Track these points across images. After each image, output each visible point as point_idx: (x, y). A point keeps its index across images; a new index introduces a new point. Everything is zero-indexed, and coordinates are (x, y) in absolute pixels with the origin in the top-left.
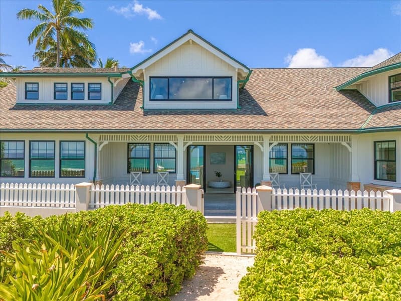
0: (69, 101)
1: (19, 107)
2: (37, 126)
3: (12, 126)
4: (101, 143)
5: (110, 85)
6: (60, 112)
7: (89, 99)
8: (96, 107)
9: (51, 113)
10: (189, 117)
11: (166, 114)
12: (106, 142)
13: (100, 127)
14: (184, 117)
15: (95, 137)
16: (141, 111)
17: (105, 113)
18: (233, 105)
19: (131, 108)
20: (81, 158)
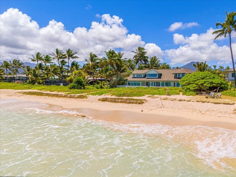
1: (133, 78)
2: (135, 80)
3: (132, 80)
6: (137, 78)
7: (141, 76)
10: (151, 79)
11: (149, 78)
12: (142, 82)
13: (141, 80)
16: (146, 78)
17: (142, 78)
18: (157, 77)
19: (145, 78)
20: (140, 84)
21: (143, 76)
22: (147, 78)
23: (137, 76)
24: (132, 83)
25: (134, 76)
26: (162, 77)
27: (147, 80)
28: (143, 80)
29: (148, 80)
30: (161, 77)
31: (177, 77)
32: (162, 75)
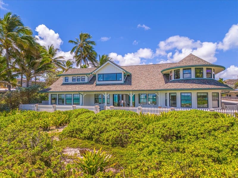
0: (76, 82)
1: (63, 84)
2: (67, 90)
3: (61, 90)
4: (84, 95)
5: (87, 77)
6: (73, 86)
7: (82, 81)
8: (83, 84)
9: (71, 86)
10: (108, 86)
11: (102, 85)
12: (85, 94)
13: (82, 90)
14: (106, 86)
15: (82, 93)
16: (95, 85)
17: (85, 86)
18: (122, 82)
19: (93, 84)
20: (78, 99)
21: (86, 80)
22: (97, 85)
23: (73, 80)
24: (68, 96)
25: (66, 80)
26: (133, 81)
27: (98, 90)
28: (87, 89)
29: (99, 88)
30: (131, 82)
31: (181, 78)
32: (132, 77)
